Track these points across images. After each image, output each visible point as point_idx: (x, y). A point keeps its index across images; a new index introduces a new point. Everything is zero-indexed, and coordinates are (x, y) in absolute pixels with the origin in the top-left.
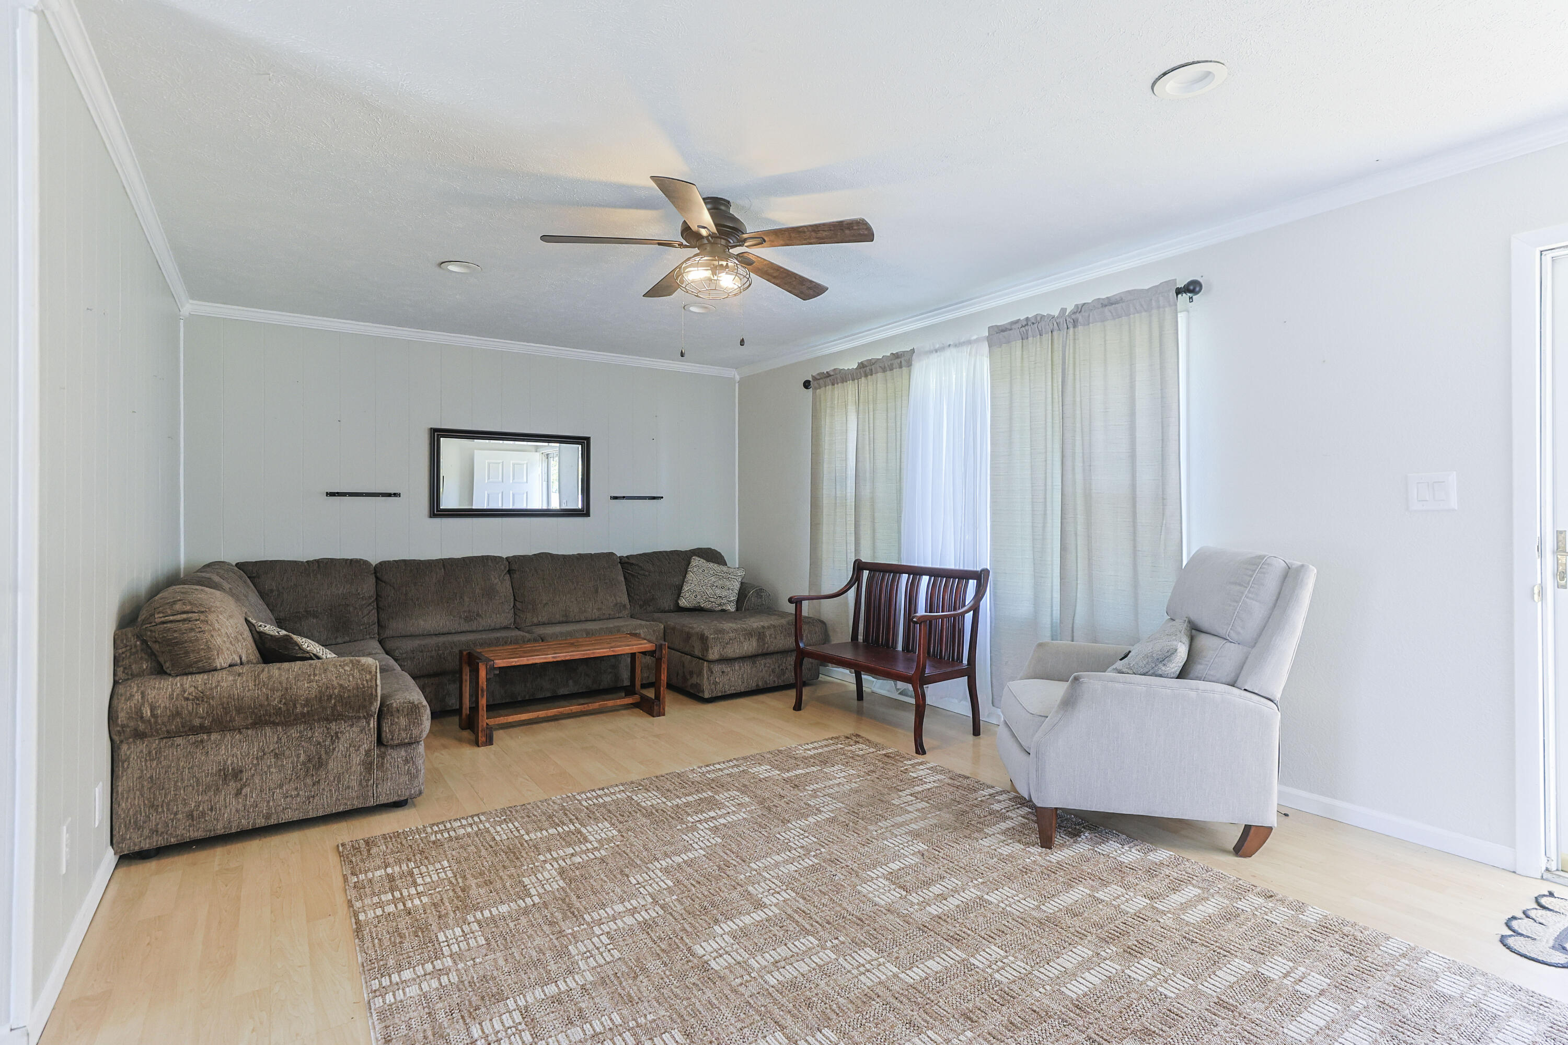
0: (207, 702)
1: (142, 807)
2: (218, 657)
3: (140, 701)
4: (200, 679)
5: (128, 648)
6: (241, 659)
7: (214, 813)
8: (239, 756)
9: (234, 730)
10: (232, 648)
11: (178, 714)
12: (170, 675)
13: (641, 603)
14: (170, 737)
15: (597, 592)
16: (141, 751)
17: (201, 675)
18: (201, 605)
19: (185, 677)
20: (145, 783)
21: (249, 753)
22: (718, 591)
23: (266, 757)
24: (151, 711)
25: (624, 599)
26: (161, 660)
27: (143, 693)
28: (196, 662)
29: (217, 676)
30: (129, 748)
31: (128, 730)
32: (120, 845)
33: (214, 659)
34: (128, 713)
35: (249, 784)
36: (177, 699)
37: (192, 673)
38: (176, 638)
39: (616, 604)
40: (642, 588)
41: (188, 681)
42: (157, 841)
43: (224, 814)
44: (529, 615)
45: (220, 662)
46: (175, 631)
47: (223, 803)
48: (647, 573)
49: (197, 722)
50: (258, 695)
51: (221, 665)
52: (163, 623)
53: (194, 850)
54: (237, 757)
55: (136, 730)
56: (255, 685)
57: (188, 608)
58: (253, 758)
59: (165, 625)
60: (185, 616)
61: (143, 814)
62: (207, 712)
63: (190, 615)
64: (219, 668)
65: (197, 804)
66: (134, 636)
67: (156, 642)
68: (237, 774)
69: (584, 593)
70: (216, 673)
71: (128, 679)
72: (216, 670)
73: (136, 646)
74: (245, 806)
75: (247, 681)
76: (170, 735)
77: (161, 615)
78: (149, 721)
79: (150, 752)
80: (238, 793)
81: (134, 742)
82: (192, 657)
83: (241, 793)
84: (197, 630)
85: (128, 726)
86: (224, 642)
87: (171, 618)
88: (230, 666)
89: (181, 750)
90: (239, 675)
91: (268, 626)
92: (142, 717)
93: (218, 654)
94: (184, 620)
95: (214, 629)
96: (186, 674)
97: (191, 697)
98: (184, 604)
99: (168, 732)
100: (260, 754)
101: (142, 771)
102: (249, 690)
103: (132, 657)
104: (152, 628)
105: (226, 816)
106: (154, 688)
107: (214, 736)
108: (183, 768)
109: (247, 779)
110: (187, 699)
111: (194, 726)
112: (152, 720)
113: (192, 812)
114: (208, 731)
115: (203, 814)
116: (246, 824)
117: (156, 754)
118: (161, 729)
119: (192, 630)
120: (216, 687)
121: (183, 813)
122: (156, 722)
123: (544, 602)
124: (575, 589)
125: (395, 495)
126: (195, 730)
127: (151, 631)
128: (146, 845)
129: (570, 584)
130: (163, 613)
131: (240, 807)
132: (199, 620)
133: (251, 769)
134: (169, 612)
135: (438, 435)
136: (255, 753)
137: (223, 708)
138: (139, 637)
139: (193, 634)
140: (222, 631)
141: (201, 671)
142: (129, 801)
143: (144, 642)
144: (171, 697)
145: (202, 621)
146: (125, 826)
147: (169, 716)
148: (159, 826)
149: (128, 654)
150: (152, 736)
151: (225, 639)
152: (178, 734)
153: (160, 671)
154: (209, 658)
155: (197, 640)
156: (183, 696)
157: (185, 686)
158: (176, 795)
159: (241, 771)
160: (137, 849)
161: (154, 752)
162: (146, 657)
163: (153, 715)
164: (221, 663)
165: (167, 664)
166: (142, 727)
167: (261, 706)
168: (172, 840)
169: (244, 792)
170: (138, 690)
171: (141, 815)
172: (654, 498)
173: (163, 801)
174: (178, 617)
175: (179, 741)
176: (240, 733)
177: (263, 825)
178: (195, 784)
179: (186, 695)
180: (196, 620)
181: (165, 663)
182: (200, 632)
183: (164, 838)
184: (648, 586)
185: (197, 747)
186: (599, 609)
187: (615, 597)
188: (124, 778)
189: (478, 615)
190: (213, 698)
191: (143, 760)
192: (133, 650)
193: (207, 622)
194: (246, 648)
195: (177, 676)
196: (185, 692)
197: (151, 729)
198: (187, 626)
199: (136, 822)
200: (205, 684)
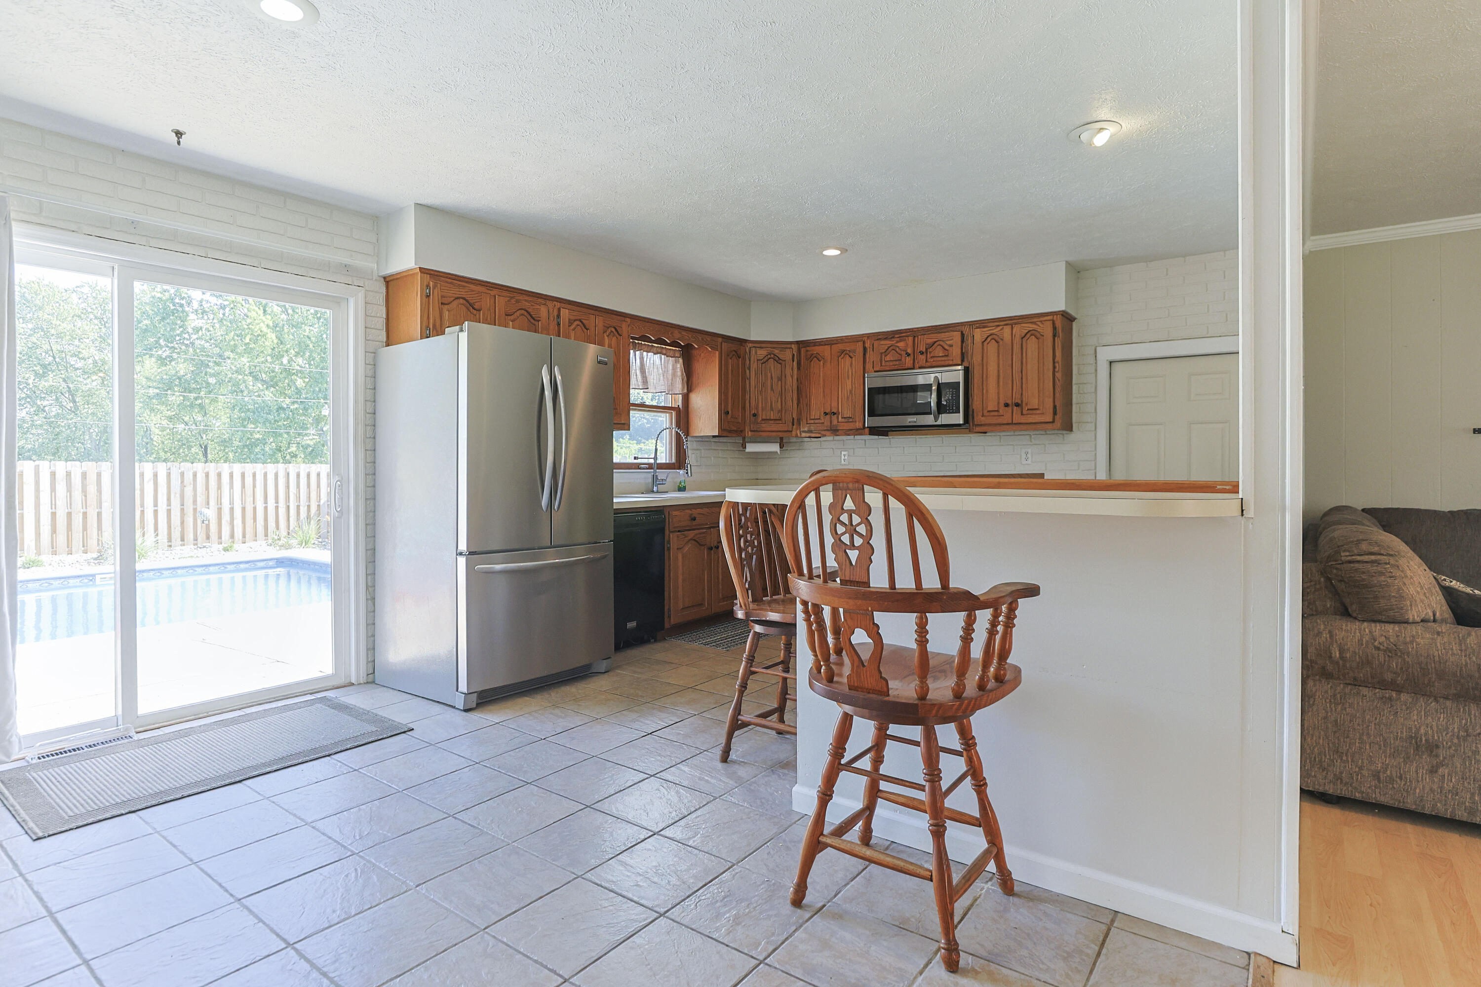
0: (1401, 657)
1: (1327, 749)
2: (1411, 609)
3: (1328, 639)
4: (1391, 629)
5: (1313, 583)
6: (1434, 615)
7: (1403, 783)
8: (1435, 729)
9: (1430, 696)
10: (1426, 601)
11: (1369, 663)
12: (1355, 618)
14: (1355, 685)
16: (1326, 692)
17: (1392, 626)
18: (1389, 547)
19: (1373, 625)
20: (1330, 725)
21: (1447, 728)
23: (1470, 739)
24: (1340, 654)
26: (1347, 601)
27: (1330, 632)
28: (1386, 610)
29: (1412, 630)
30: (1315, 685)
31: (1316, 667)
32: (1306, 779)
33: (1407, 610)
34: (1316, 649)
35: (1447, 765)
36: (1367, 646)
37: (1380, 621)
38: (1363, 580)
41: (1377, 628)
42: (1341, 790)
43: (1415, 788)
45: (1413, 614)
46: (1364, 573)
47: (1415, 775)
49: (1389, 676)
50: (1467, 664)
51: (1414, 618)
52: (1350, 562)
53: (1374, 814)
54: (1431, 728)
55: (1323, 668)
56: (1461, 650)
57: (1376, 549)
58: (1453, 735)
59: (1352, 565)
60: (1373, 557)
61: (1328, 757)
62: (1402, 668)
63: (1379, 557)
64: (1411, 620)
65: (1384, 766)
66: (1318, 571)
67: (1341, 581)
68: (1432, 748)
70: (1409, 627)
71: (1313, 615)
72: (1407, 622)
73: (1320, 583)
74: (1441, 788)
75: (1450, 643)
76: (1356, 683)
77: (1347, 554)
78: (1337, 663)
79: (1335, 695)
80: (1433, 771)
81: (1320, 680)
82: (1383, 603)
83: (1436, 772)
84: (1388, 575)
85: (1316, 663)
86: (1418, 593)
87: (1359, 558)
88: (1422, 621)
89: (1367, 702)
90: (1438, 633)
91: (1454, 582)
92: (1330, 657)
93: (1411, 605)
94: (1373, 562)
95: (1406, 577)
96: (1374, 621)
97: (1381, 647)
98: (1370, 544)
99: (1355, 679)
100: (1462, 733)
101: (1327, 712)
102: (1453, 654)
103: (1317, 593)
104: (1338, 566)
105: (1418, 791)
106: (1342, 628)
107: (1404, 697)
108: (1370, 722)
109: (1445, 758)
110: (1378, 649)
111: (1385, 680)
112: (1341, 662)
113: (1379, 772)
114: (1399, 690)
115: (1391, 780)
116: (1441, 809)
117: (1341, 698)
118: (1348, 673)
119: (1382, 574)
120: (1412, 642)
121: (1368, 770)
122: (1344, 665)
126: (1384, 685)
127: (1337, 569)
128: (1330, 789)
130: (1349, 551)
131: (1435, 787)
132: (1389, 563)
133: (1450, 747)
134: (1356, 552)
136: (1456, 730)
137: (1421, 668)
138: (1323, 573)
139: (1383, 578)
140: (1415, 579)
141: (1392, 620)
142: (1314, 738)
143: (1329, 580)
144: (1360, 642)
145: (1393, 566)
146: (1310, 762)
147: (1359, 663)
148: (1343, 775)
149: (1313, 590)
150: (1338, 678)
151: (1419, 589)
152: (1364, 684)
153: (1345, 613)
154: (1402, 608)
155: (1388, 586)
156: (1373, 644)
157: (1374, 634)
158: (1361, 748)
159: (1437, 747)
160: (1321, 789)
161: (1338, 696)
162: (1330, 595)
163: (1341, 657)
164: (1413, 616)
165: (1354, 607)
166: (1330, 667)
167: (1471, 677)
168: (1357, 794)
169: (1440, 771)
170: (1325, 628)
171: (1325, 756)
173: (1348, 750)
174: (1366, 558)
175: (1364, 691)
176: (1437, 701)
177: (1465, 819)
178: (1382, 743)
179: (1376, 643)
180: (1386, 564)
181: (1352, 605)
182: (1391, 577)
183: (1348, 789)
185: (1384, 703)
188: (1310, 714)
190: (1408, 654)
191: (1328, 701)
192: (1318, 587)
193: (1398, 567)
194: (1438, 604)
195: (1364, 621)
196: (1375, 640)
197: (1339, 671)
198: (1374, 568)
199: (1320, 761)
200: (1398, 636)
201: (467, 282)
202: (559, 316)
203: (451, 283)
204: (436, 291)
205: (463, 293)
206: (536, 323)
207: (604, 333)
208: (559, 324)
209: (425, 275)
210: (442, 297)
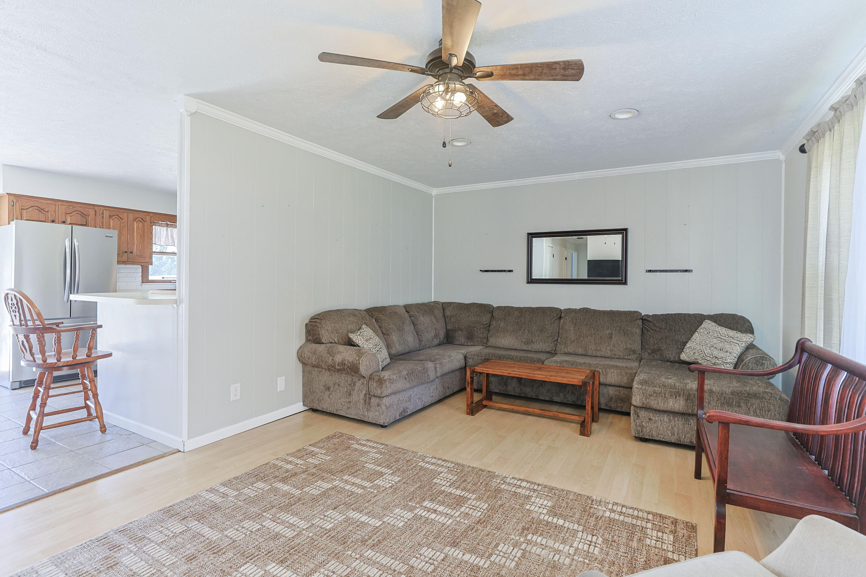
5: (307, 330)
6: (334, 341)
10: (329, 336)
13: (650, 351)
15: (611, 338)
22: (716, 353)
25: (637, 346)
39: (626, 349)
40: (651, 340)
44: (563, 347)
45: (323, 340)
48: (658, 329)
60: (315, 320)
63: (317, 320)
69: (601, 338)
71: (307, 342)
86: (325, 332)
94: (315, 322)
95: (322, 327)
103: (308, 333)
123: (573, 340)
124: (595, 334)
125: (510, 271)
129: (593, 330)
135: (531, 237)
140: (326, 328)
145: (319, 323)
155: (316, 330)
170: (304, 346)
172: (686, 271)
182: (317, 327)
184: (656, 339)
186: (611, 350)
187: (626, 344)
189: (532, 342)
193: (321, 323)
194: (337, 337)
201: (39, 199)
202: (103, 214)
203: (29, 200)
204: (18, 204)
205: (37, 204)
206: (87, 217)
207: (134, 221)
208: (103, 217)
209: (11, 197)
210: (22, 206)
